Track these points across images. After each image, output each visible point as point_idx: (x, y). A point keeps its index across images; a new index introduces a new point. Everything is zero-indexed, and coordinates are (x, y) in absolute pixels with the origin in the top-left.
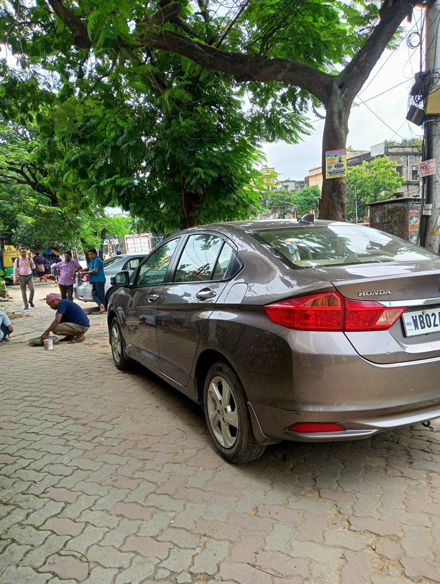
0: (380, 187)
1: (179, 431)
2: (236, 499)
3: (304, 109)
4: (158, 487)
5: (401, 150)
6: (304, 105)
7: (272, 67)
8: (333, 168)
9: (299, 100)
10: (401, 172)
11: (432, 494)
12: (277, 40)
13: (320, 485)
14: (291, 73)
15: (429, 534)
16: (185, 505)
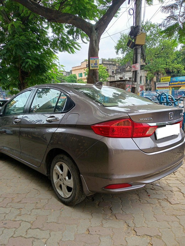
0: (100, 77)
1: (35, 190)
2: (76, 226)
3: (77, 38)
4: (32, 224)
5: (108, 63)
6: (77, 37)
7: (65, 17)
8: (93, 65)
9: (75, 34)
10: (108, 71)
11: (164, 210)
12: (67, 5)
13: (114, 212)
14: (74, 21)
15: (171, 232)
16: (50, 234)
